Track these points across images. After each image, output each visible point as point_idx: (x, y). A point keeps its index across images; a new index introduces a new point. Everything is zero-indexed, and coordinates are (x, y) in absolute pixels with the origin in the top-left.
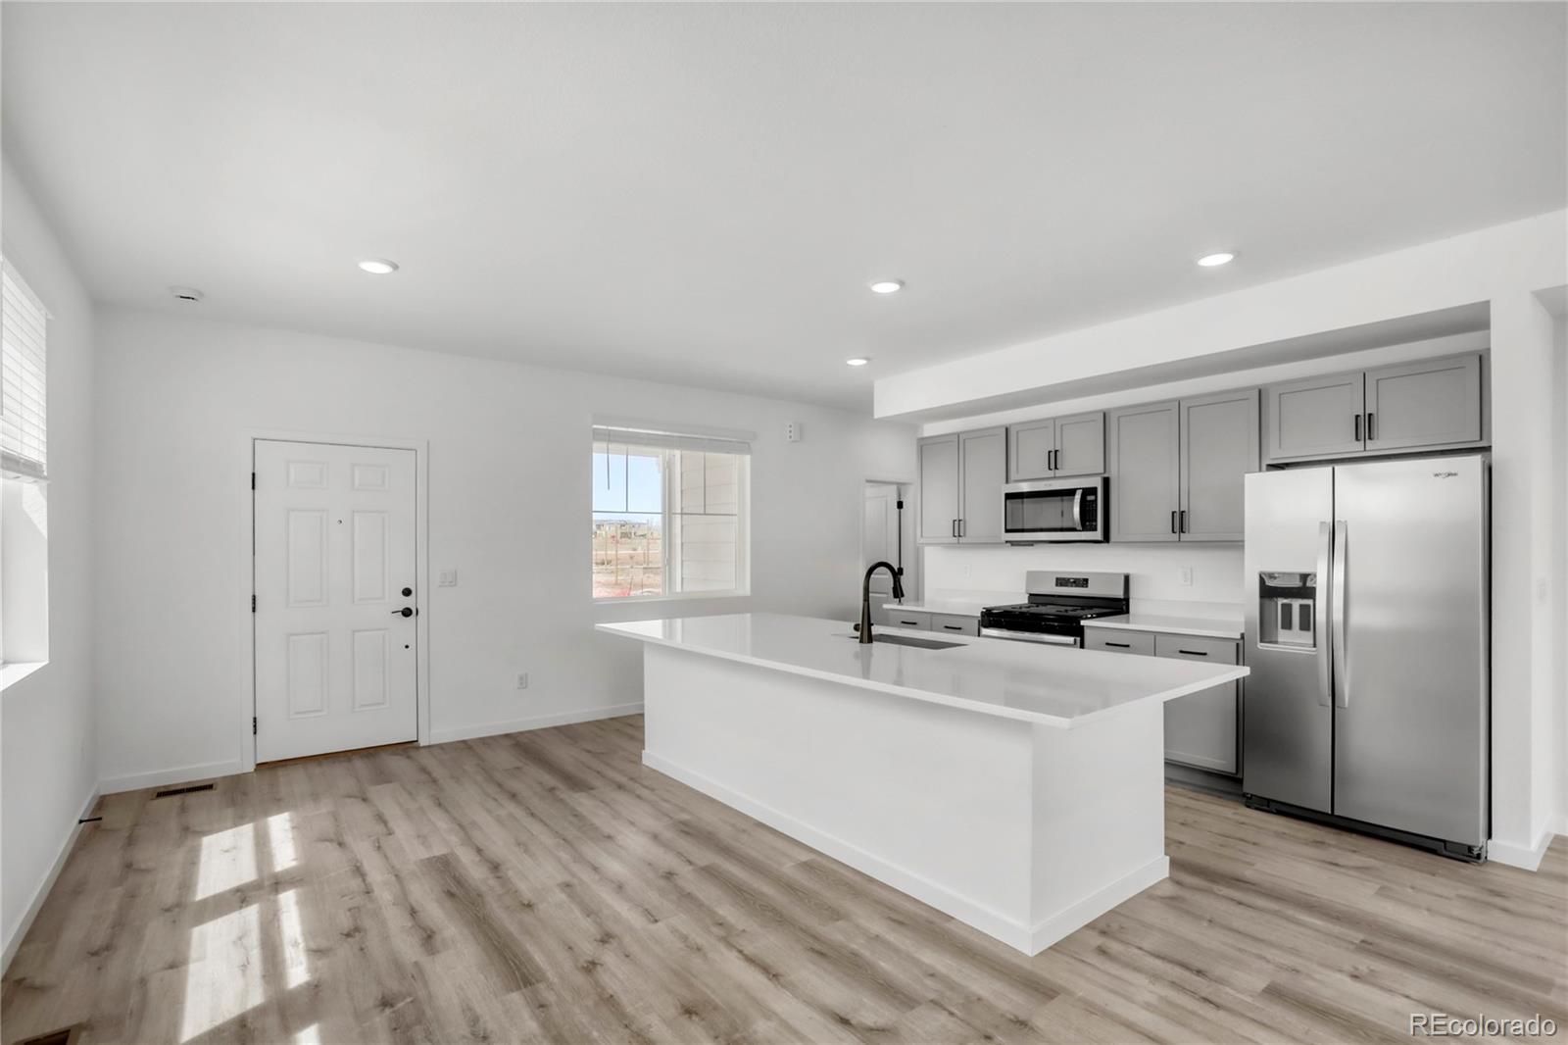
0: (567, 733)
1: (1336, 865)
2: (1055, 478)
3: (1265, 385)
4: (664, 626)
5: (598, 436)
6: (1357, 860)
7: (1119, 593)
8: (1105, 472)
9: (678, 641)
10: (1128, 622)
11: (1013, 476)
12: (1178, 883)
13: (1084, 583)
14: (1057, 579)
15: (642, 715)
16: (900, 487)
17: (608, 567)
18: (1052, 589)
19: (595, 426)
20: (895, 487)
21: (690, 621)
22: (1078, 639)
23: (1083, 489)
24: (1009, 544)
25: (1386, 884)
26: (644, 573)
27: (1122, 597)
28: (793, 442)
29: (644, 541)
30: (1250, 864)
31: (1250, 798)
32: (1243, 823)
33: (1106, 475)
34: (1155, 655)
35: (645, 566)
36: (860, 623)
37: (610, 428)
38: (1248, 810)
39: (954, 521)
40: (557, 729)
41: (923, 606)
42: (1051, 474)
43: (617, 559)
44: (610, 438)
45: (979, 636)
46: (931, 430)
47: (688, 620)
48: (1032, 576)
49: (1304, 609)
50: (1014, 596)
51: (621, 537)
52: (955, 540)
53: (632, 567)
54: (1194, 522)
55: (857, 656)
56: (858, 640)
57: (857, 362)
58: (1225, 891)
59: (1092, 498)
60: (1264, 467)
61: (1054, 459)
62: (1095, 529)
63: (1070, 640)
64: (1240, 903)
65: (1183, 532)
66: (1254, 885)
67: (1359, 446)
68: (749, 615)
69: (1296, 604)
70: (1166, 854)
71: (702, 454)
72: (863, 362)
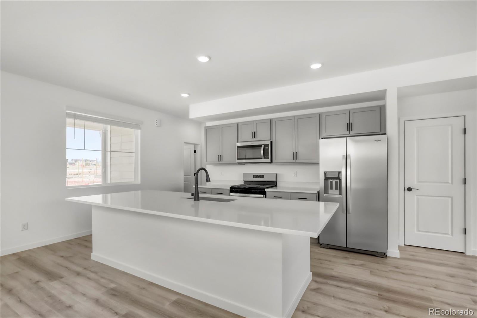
0: (51, 248)
1: (354, 265)
2: (254, 141)
3: (321, 113)
4: (103, 197)
5: (69, 115)
6: (358, 262)
7: (274, 180)
8: (271, 139)
9: (109, 205)
10: (277, 189)
11: (240, 140)
12: (316, 282)
13: (262, 177)
14: (254, 176)
15: (91, 235)
16: (195, 145)
17: (79, 176)
18: (252, 179)
19: (67, 111)
20: (193, 146)
21: (114, 195)
22: (265, 195)
23: (264, 145)
24: (238, 164)
25: (372, 270)
26: (95, 178)
27: (275, 181)
28: (157, 126)
29: (95, 167)
30: (333, 269)
31: (321, 245)
32: (322, 254)
33: (271, 140)
34: (290, 199)
35: (95, 175)
36: (194, 193)
37: (75, 113)
38: (321, 248)
39: (218, 156)
40: (46, 247)
41: (206, 186)
42: (253, 140)
43: (83, 173)
44: (76, 117)
45: (229, 195)
46: (209, 124)
47: (113, 194)
48: (245, 175)
49: (336, 183)
50: (239, 182)
51: (85, 165)
52: (219, 162)
53: (89, 176)
54: (300, 156)
55: (193, 206)
56: (193, 200)
57: (185, 95)
58: (331, 282)
59: (267, 148)
60: (321, 138)
61: (254, 135)
62: (268, 158)
63: (262, 196)
64: (338, 286)
65: (296, 159)
66: (337, 277)
67: (348, 133)
68: (140, 191)
69: (334, 182)
70: (311, 271)
71: (120, 128)
72: (187, 95)
